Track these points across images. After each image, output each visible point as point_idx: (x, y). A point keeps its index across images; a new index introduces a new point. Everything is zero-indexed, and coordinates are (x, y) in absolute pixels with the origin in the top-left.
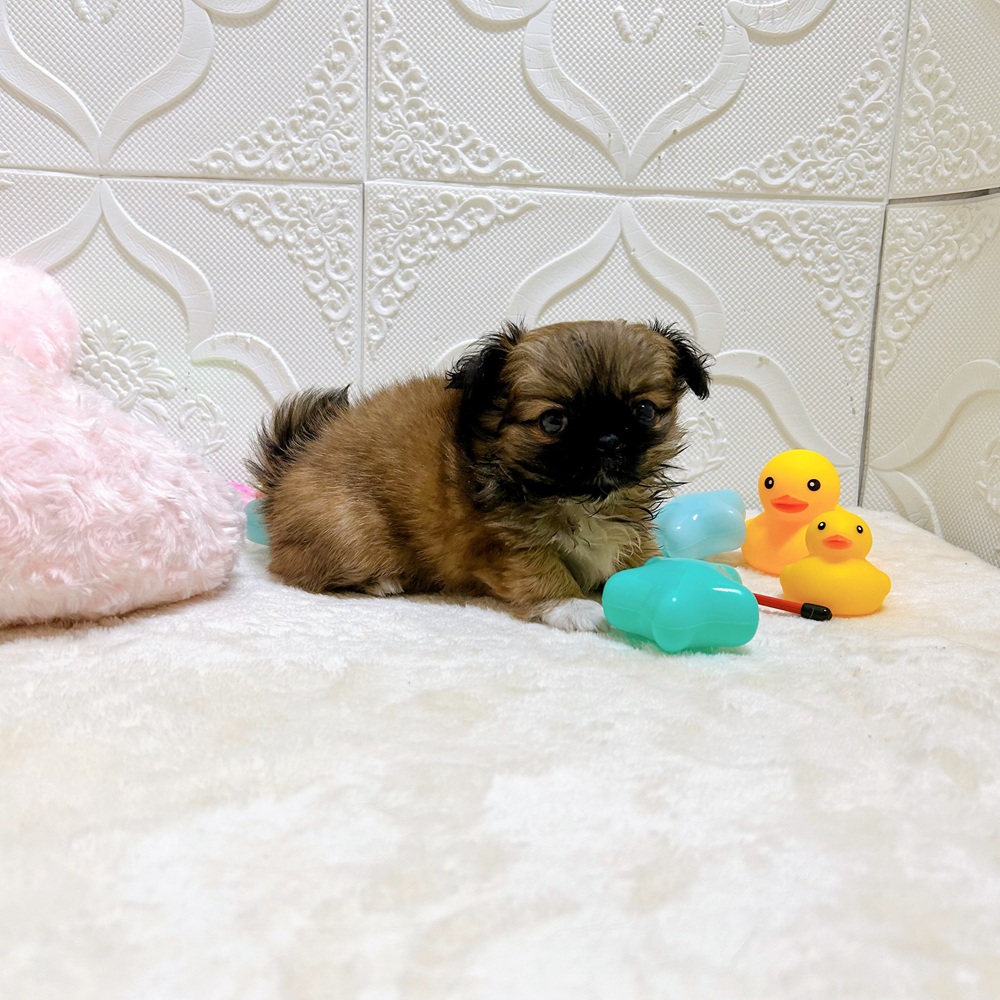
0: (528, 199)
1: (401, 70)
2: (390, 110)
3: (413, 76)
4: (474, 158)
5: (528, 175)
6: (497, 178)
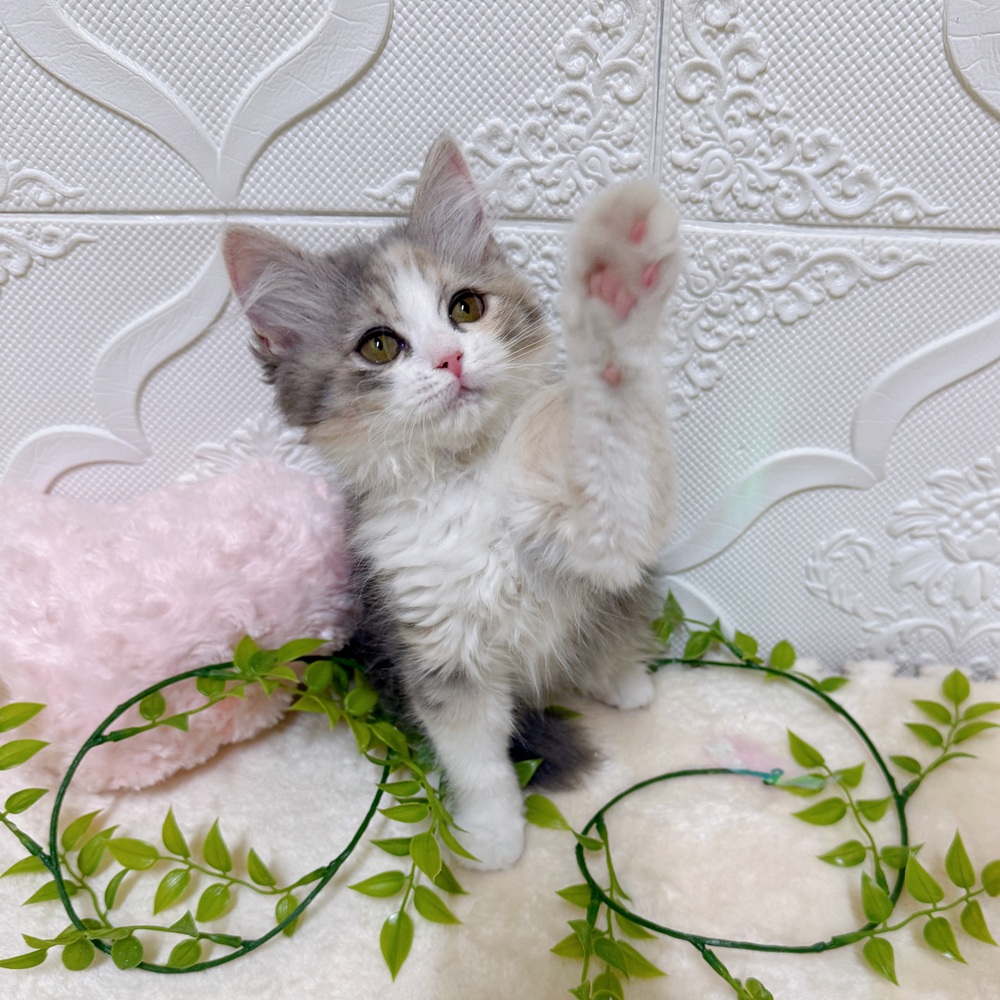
1: (722, 36)
2: (697, 106)
3: (743, 50)
4: (834, 187)
5: (921, 214)
6: (868, 220)
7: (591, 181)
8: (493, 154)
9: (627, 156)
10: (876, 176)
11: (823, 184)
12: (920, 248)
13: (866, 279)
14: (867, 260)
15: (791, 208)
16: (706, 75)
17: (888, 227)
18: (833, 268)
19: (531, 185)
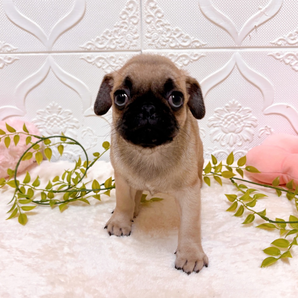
0: (201, 54)
1: (154, 9)
2: (150, 24)
3: (158, 12)
4: (181, 40)
5: (201, 45)
6: (190, 47)
7: (129, 42)
8: (107, 37)
9: (136, 36)
10: (190, 37)
11: (179, 39)
12: (202, 53)
13: (192, 60)
14: (191, 56)
15: (173, 45)
16: (151, 18)
17: (195, 48)
18: (184, 58)
19: (116, 43)
